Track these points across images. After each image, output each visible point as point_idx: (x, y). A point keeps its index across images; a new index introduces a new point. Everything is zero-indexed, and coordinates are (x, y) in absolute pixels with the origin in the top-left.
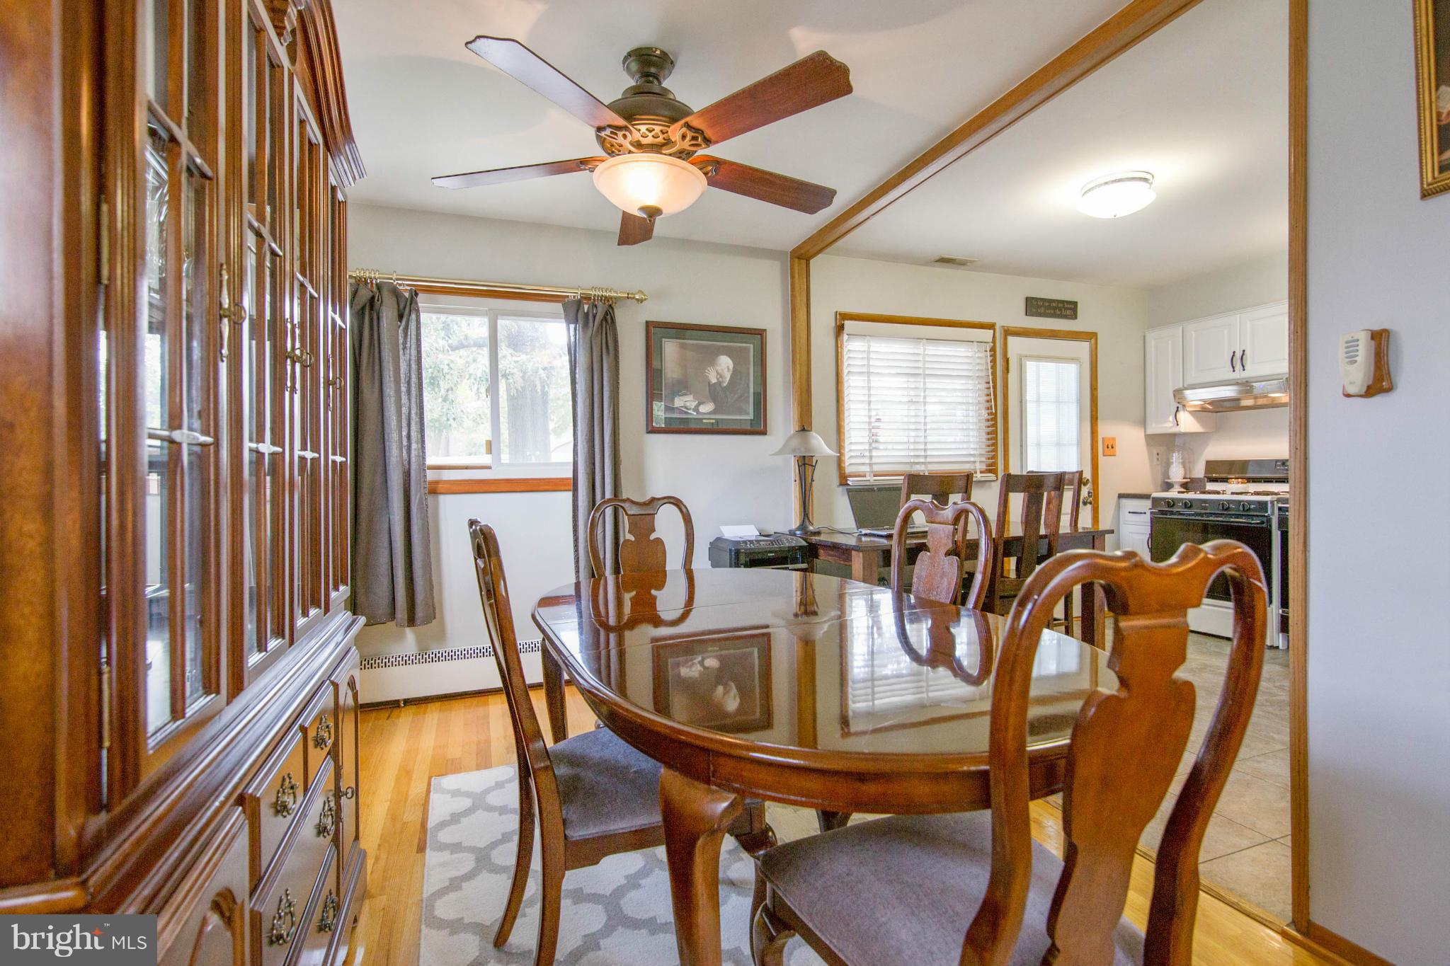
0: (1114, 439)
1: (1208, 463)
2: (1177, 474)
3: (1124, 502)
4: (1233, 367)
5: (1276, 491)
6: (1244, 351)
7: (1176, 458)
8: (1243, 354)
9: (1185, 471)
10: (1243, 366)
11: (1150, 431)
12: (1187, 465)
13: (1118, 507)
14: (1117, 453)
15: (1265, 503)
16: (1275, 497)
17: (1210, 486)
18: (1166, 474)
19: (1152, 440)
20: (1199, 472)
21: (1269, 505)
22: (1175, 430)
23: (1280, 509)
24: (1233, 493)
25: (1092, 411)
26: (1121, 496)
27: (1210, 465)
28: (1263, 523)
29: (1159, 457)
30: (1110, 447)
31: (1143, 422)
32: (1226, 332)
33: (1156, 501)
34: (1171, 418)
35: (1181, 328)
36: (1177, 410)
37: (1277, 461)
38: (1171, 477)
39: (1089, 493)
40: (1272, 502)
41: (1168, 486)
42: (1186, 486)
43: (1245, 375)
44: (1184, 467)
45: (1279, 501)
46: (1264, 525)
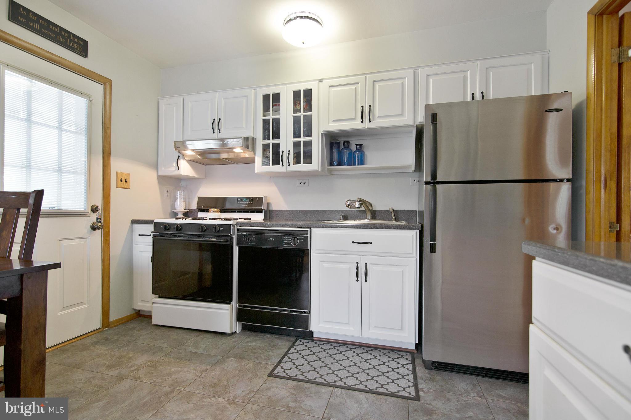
0: (128, 175)
1: (199, 198)
2: (180, 207)
3: (136, 226)
4: (214, 130)
5: (237, 218)
6: (220, 119)
7: (180, 195)
8: (219, 122)
9: (186, 204)
10: (219, 130)
11: (160, 173)
12: (187, 200)
13: (131, 231)
14: (131, 187)
15: (229, 226)
16: (235, 222)
17: (200, 215)
18: (173, 206)
19: (163, 180)
20: (194, 206)
21: (232, 227)
22: (177, 173)
23: (238, 230)
24: (210, 219)
25: (104, 147)
26: (134, 222)
27: (201, 200)
28: (227, 241)
29: (168, 193)
30: (124, 180)
31: (156, 166)
32: (209, 104)
33: (157, 226)
34: (175, 164)
35: (182, 98)
36: (178, 159)
37: (238, 198)
38: (176, 208)
39: (98, 219)
40: (233, 225)
41: (175, 215)
42: (186, 215)
43: (221, 136)
44: (185, 202)
45: (238, 224)
46: (228, 243)
